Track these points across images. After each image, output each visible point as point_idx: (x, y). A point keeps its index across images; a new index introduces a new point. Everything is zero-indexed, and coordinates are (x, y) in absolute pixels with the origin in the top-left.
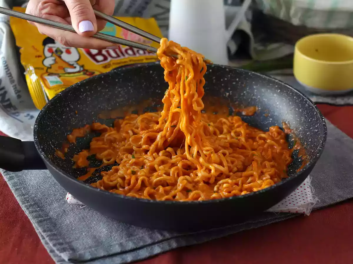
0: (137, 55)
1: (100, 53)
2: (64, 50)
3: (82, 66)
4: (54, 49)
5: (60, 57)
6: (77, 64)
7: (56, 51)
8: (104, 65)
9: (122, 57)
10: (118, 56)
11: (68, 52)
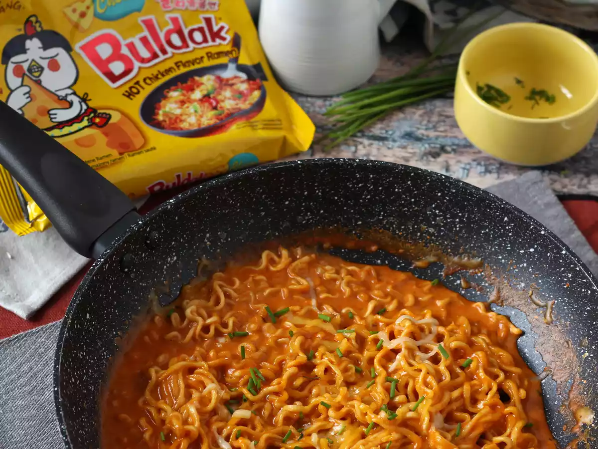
0: (192, 45)
1: (117, 55)
2: (44, 64)
3: (84, 99)
4: (25, 66)
5: (39, 83)
6: (74, 93)
7: (30, 70)
8: (126, 88)
9: (162, 57)
10: (155, 56)
11: (54, 66)
